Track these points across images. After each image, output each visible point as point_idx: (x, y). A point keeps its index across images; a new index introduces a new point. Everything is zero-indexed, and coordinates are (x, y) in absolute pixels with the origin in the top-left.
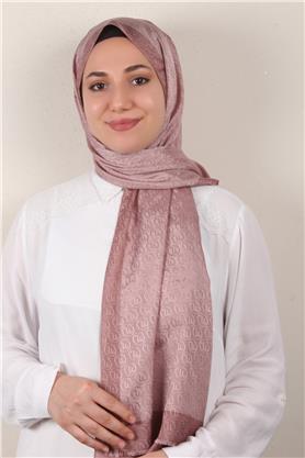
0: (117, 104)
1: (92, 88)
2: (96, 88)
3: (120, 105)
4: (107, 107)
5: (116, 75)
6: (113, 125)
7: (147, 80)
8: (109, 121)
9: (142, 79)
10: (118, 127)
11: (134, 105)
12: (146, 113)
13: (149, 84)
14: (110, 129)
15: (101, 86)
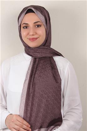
0: (31, 33)
1: (24, 28)
2: (25, 28)
3: (32, 33)
4: (28, 34)
5: (31, 24)
6: (30, 39)
7: (40, 26)
8: (29, 38)
9: (39, 25)
10: (31, 40)
11: (36, 33)
12: (40, 36)
13: (41, 27)
14: (29, 41)
15: (26, 27)
